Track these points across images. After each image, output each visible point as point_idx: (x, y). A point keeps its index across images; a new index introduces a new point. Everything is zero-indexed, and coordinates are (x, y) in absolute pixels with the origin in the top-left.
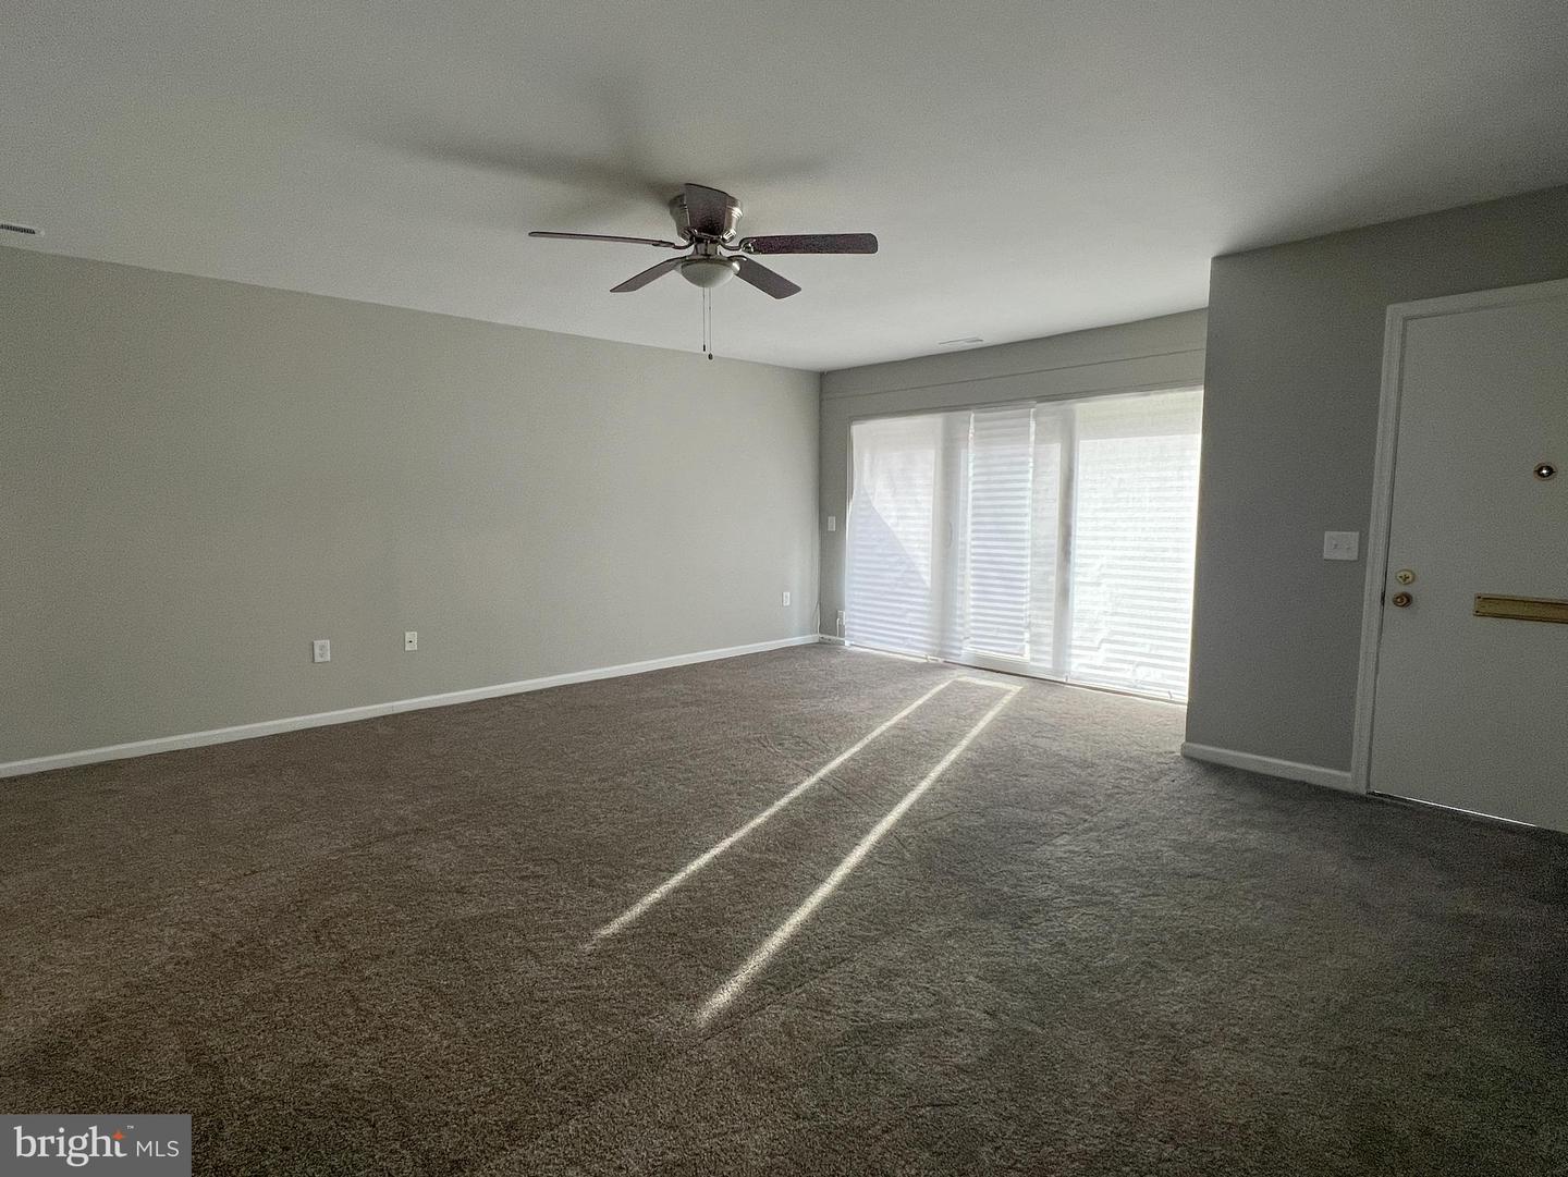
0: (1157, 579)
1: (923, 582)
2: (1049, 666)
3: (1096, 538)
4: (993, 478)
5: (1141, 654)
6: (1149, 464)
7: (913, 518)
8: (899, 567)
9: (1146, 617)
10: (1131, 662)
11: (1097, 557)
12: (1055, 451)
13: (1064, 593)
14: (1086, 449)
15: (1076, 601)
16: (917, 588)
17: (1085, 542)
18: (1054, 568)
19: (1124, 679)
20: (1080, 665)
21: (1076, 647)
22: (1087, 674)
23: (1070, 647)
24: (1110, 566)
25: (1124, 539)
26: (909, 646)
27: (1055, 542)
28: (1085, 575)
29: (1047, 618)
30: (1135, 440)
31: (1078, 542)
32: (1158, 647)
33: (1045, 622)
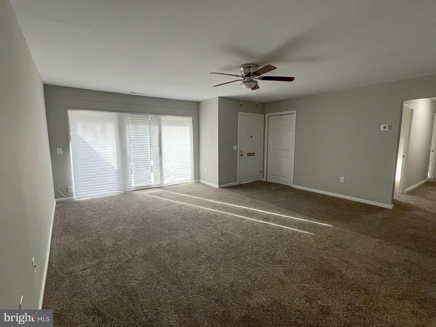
0: (182, 158)
1: (114, 168)
2: (159, 183)
3: (168, 150)
4: (138, 134)
5: (180, 175)
6: (179, 132)
7: (108, 147)
8: (102, 165)
9: (180, 166)
10: (178, 177)
11: (168, 154)
12: (156, 128)
13: (161, 164)
14: (164, 128)
15: (164, 166)
16: (112, 171)
17: (165, 151)
18: (158, 158)
19: (177, 181)
20: (167, 181)
21: (166, 177)
22: (168, 183)
23: (164, 177)
24: (171, 156)
25: (174, 149)
26: (110, 191)
27: (158, 151)
28: (166, 159)
29: (158, 171)
30: (175, 127)
31: (164, 151)
32: (183, 172)
33: (157, 172)
